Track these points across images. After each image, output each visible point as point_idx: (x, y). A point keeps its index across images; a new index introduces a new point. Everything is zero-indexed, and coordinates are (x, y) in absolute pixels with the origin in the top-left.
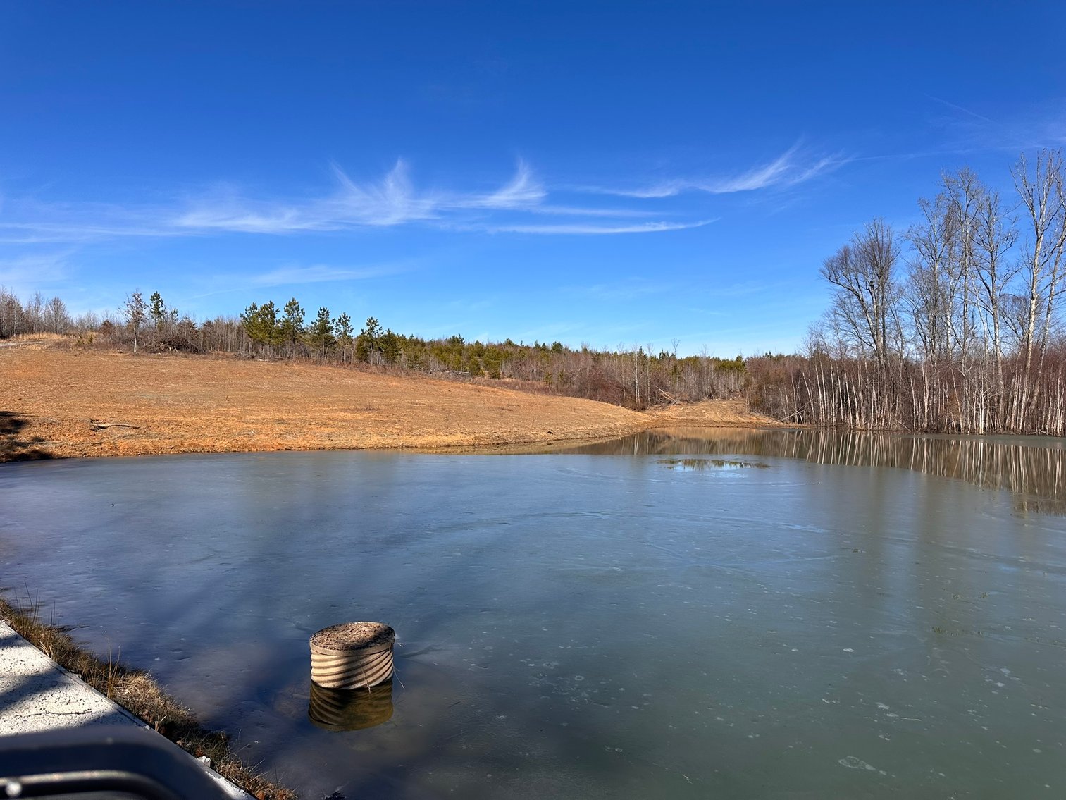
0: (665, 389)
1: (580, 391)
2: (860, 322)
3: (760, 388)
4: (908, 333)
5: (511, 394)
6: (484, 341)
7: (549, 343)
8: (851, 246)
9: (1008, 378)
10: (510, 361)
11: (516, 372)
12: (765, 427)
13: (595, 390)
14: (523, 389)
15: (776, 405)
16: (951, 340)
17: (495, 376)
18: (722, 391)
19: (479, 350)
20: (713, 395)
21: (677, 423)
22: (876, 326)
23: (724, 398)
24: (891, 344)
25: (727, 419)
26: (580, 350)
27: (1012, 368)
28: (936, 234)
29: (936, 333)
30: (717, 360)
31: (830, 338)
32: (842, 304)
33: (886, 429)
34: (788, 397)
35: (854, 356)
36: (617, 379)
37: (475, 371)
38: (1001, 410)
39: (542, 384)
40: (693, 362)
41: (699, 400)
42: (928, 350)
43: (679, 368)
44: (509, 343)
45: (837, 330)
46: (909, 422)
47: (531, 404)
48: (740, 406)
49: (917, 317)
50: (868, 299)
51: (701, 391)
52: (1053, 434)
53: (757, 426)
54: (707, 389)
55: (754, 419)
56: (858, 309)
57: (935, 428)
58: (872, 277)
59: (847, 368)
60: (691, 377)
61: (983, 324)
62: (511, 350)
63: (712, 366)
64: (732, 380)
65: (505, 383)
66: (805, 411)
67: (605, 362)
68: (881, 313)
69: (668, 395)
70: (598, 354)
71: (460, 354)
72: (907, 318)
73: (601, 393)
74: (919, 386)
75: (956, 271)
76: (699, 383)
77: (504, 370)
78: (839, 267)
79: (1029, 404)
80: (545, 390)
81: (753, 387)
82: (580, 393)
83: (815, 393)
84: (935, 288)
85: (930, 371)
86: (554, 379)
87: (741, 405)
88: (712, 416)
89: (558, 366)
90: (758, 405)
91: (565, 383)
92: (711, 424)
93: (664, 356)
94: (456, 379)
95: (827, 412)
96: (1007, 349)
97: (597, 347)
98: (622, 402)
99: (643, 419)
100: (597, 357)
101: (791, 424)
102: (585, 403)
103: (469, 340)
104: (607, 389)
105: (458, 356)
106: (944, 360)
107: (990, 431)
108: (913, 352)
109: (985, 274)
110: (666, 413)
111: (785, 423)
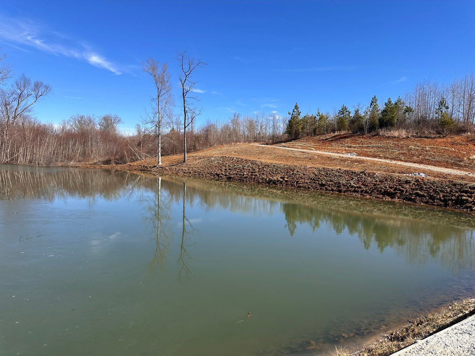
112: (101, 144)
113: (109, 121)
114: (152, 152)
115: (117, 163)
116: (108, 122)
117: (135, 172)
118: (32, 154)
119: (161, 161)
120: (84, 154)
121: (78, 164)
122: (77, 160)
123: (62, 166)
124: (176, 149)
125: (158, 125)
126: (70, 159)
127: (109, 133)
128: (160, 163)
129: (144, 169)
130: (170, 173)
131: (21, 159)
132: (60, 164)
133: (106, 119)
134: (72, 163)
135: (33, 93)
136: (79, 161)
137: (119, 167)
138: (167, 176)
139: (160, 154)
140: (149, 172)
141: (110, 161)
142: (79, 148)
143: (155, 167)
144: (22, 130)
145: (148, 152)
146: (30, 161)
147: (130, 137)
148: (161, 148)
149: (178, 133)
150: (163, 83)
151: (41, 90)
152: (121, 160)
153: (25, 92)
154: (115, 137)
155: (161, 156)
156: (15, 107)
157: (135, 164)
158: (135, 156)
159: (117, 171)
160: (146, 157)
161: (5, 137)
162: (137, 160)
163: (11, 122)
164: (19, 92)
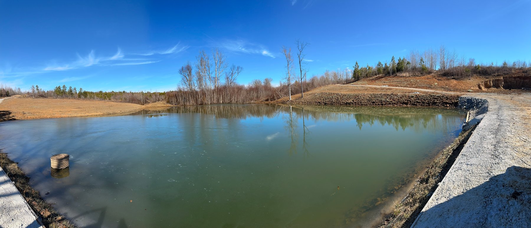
0: (148, 100)
1: (129, 101)
2: (187, 83)
3: (168, 98)
4: (196, 85)
5: (113, 103)
6: (107, 92)
7: (122, 91)
8: (183, 66)
9: (213, 93)
10: (113, 96)
11: (114, 98)
12: (170, 107)
13: (132, 101)
14: (116, 102)
15: (172, 102)
16: (203, 86)
17: (110, 99)
18: (161, 100)
19: (106, 94)
20: (159, 100)
21: (151, 107)
22: (190, 83)
23: (161, 101)
24: (193, 87)
25: (162, 106)
26: (129, 92)
27: (214, 91)
28: (199, 64)
29: (201, 85)
30: (160, 93)
31: (181, 87)
32: (183, 79)
33: (193, 105)
34: (174, 100)
35: (186, 90)
36: (137, 98)
37: (105, 99)
38: (213, 99)
39: (121, 100)
40: (154, 93)
41: (156, 102)
42: (199, 88)
43: (151, 95)
44: (113, 92)
45: (182, 85)
46: (197, 103)
47: (117, 105)
48: (164, 103)
49: (197, 81)
50: (188, 78)
51: (156, 100)
52: (221, 103)
53: (168, 107)
54: (157, 99)
55: (168, 105)
56: (186, 80)
57: (202, 104)
58: (188, 73)
59: (185, 93)
60: (154, 97)
61: (208, 83)
62: (113, 93)
63: (158, 94)
64: (163, 97)
65: (112, 101)
66: (178, 102)
67: (134, 95)
68: (190, 81)
69: (149, 101)
71: (102, 95)
72: (195, 82)
73: (133, 102)
74: (198, 96)
75: (203, 72)
76: (156, 98)
77: (112, 98)
78: (182, 71)
79: (217, 98)
80: (121, 102)
81: (167, 98)
82: (129, 102)
83: (179, 99)
84: (200, 75)
85: (200, 92)
86: (123, 99)
87: (165, 102)
88: (159, 105)
89: (124, 96)
90: (168, 102)
91: (126, 100)
92: (158, 107)
93: (148, 92)
94: (100, 100)
95: (182, 102)
96: (213, 88)
97: (133, 91)
98: (139, 103)
99: (143, 107)
100: (133, 94)
101: (175, 106)
102: (130, 104)
103: (104, 91)
104: (135, 100)
105: (101, 95)
106: (202, 90)
107: (211, 104)
108: (197, 89)
109: (208, 72)
110: (148, 105)
111: (173, 105)
112: (264, 92)
113: (268, 81)
114: (287, 94)
115: (271, 100)
116: (267, 81)
117: (279, 104)
118: (237, 98)
119: (291, 98)
120: (258, 97)
121: (255, 102)
122: (255, 100)
123: (249, 103)
124: (298, 91)
125: (289, 80)
126: (252, 100)
127: (267, 86)
128: (291, 99)
129: (283, 103)
130: (296, 103)
131: (233, 101)
132: (248, 102)
133: (266, 80)
134: (252, 102)
135: (237, 72)
136: (255, 101)
137: (272, 102)
138: (294, 105)
139: (290, 94)
140: (285, 104)
141: (268, 99)
142: (255, 95)
143: (288, 101)
144: (233, 88)
145: (285, 94)
146: (237, 102)
147: (277, 88)
148: (291, 91)
149: (299, 83)
150: (289, 57)
151: (240, 69)
152: (273, 99)
153: (234, 71)
154: (270, 88)
155: (291, 95)
156: (231, 79)
157: (279, 100)
158: (279, 96)
159: (271, 104)
160: (284, 96)
161: (227, 92)
162: (280, 98)
163: (229, 86)
164: (232, 72)
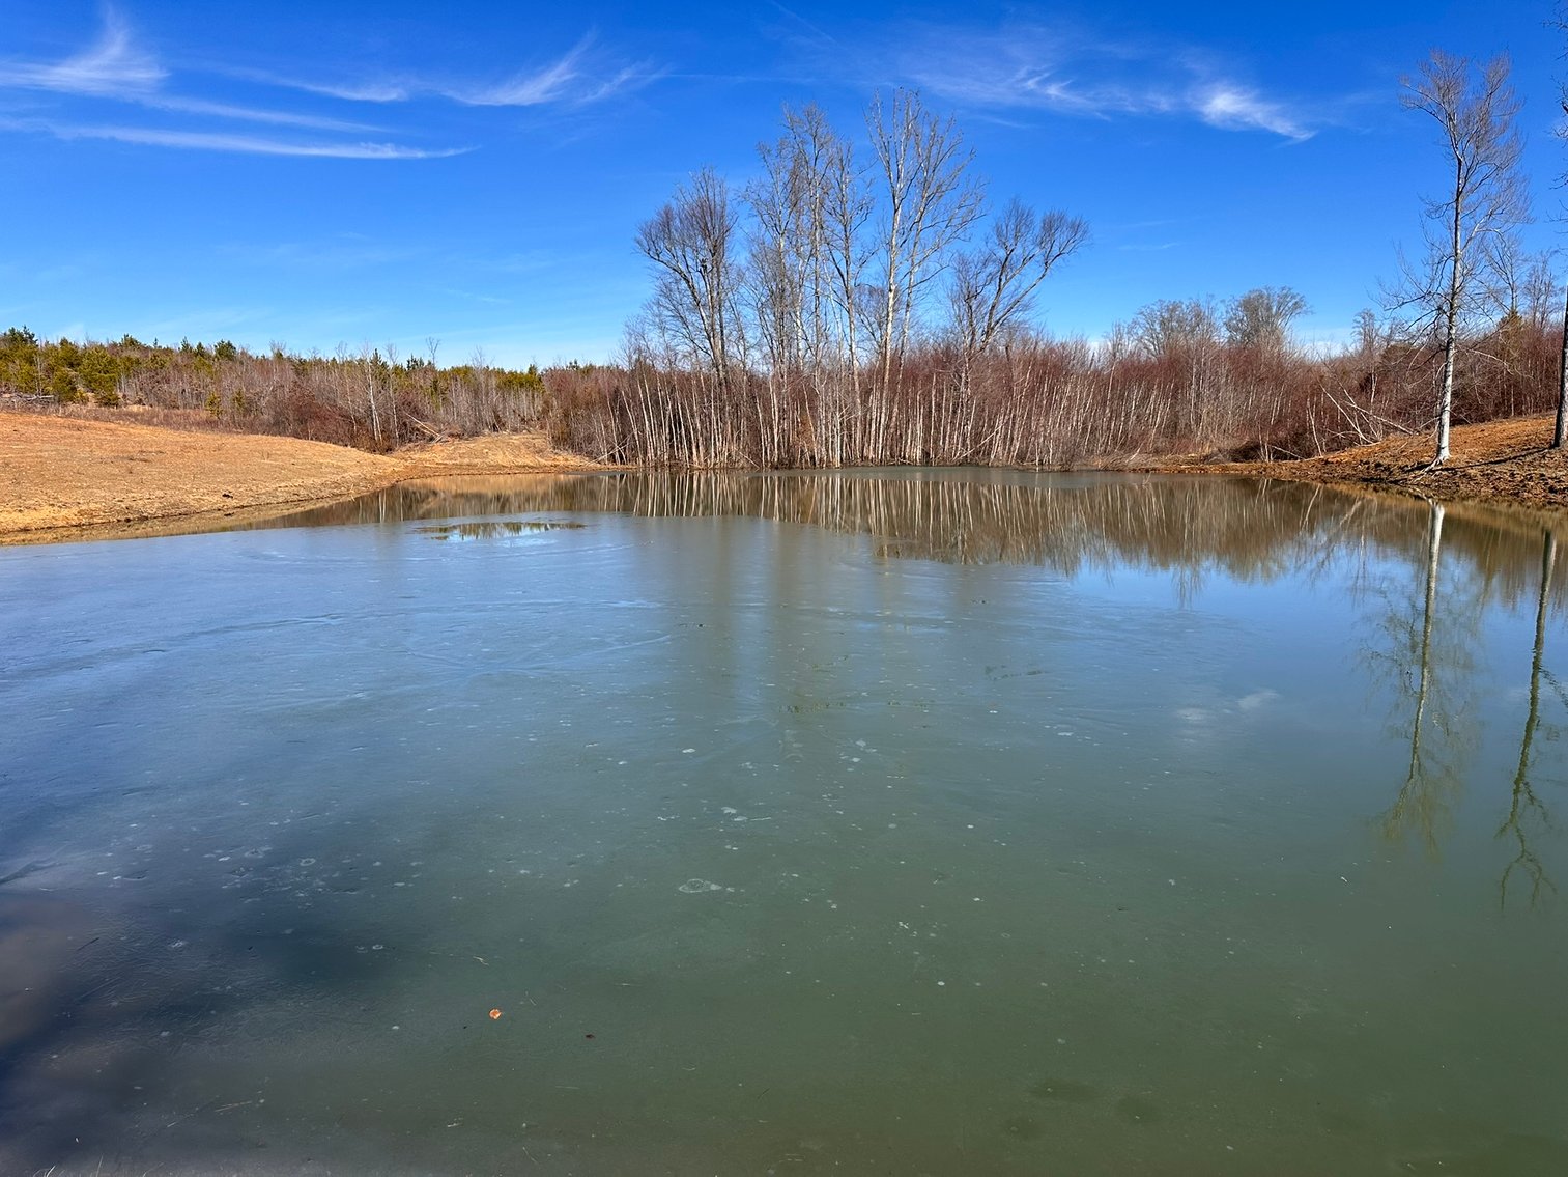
0: (423, 417)
1: (277, 423)
2: (692, 318)
3: (566, 415)
4: (752, 335)
5: (144, 432)
7: (210, 344)
8: (674, 205)
9: (866, 393)
10: (137, 374)
11: (147, 395)
12: (576, 470)
13: (303, 421)
14: (167, 422)
15: (590, 439)
16: (802, 345)
17: (109, 402)
18: (511, 420)
19: (70, 356)
20: (497, 425)
21: (446, 471)
22: (712, 325)
23: (515, 431)
24: (732, 350)
25: (521, 462)
26: (270, 355)
27: (871, 380)
28: (780, 198)
29: (784, 339)
30: (500, 373)
31: (655, 342)
32: (667, 292)
33: (730, 467)
34: (602, 426)
35: (686, 366)
36: (340, 403)
37: (67, 394)
38: (859, 435)
39: (204, 414)
40: (463, 374)
41: (477, 434)
42: (777, 360)
43: (442, 384)
44: (131, 343)
45: (663, 329)
46: (756, 456)
47: (185, 449)
48: (539, 442)
49: (761, 313)
50: (700, 285)
51: (479, 420)
52: (912, 463)
53: (565, 470)
54: (488, 417)
55: (560, 461)
56: (688, 300)
57: (787, 463)
58: (705, 254)
59: (680, 383)
60: (462, 399)
61: (837, 323)
62: (135, 355)
63: (494, 382)
64: (525, 403)
65: (130, 414)
66: (628, 446)
67: (316, 376)
68: (717, 306)
69: (427, 427)
70: (302, 362)
71: (31, 362)
72: (749, 314)
73: (313, 426)
74: (767, 409)
75: (806, 249)
76: (475, 408)
77: (126, 390)
78: (659, 236)
79: (888, 427)
80: (211, 425)
81: (556, 413)
82: (277, 427)
83: (639, 420)
84: (781, 273)
85: (780, 386)
86: (226, 404)
87: (541, 439)
88: (501, 458)
89: (231, 383)
90: (565, 440)
91: (248, 411)
92: (497, 469)
93: (415, 364)
94: (27, 408)
95: (657, 446)
96: (864, 358)
98: (352, 440)
99: (390, 466)
100: (301, 368)
101: (610, 465)
102: (287, 444)
104: (323, 419)
105: (27, 367)
106: (795, 372)
107: (847, 463)
108: (759, 363)
109: (838, 255)
110: (426, 456)
111: (602, 465)
112: (1228, 395)
113: (1262, 312)
114: (1417, 412)
115: (1279, 456)
116: (1258, 316)
117: (1343, 488)
118: (1027, 434)
119: (1449, 444)
120: (1174, 430)
121: (1153, 462)
122: (1151, 448)
123: (1105, 469)
124: (1519, 394)
125: (1450, 305)
126: (1128, 444)
127: (1258, 352)
128: (1445, 454)
129: (1377, 477)
130: (1487, 491)
131: (998, 450)
132: (1099, 463)
133: (1250, 306)
134: (1134, 458)
135: (1037, 251)
136: (1157, 452)
137: (1285, 469)
138: (1470, 503)
139: (1446, 417)
140: (1396, 488)
141: (1256, 447)
142: (1159, 410)
143: (1421, 466)
144: (1005, 365)
145: (1398, 414)
146: (1021, 457)
147: (1331, 363)
148: (1455, 395)
149: (1536, 331)
150: (1481, 136)
151: (1061, 238)
152: (1295, 444)
153: (1018, 251)
154: (1280, 365)
155: (1453, 423)
156: (990, 302)
157: (1344, 456)
158: (1346, 427)
159: (1277, 482)
160: (1388, 429)
161: (962, 389)
162: (1353, 441)
163: (978, 346)
164: (1002, 254)
